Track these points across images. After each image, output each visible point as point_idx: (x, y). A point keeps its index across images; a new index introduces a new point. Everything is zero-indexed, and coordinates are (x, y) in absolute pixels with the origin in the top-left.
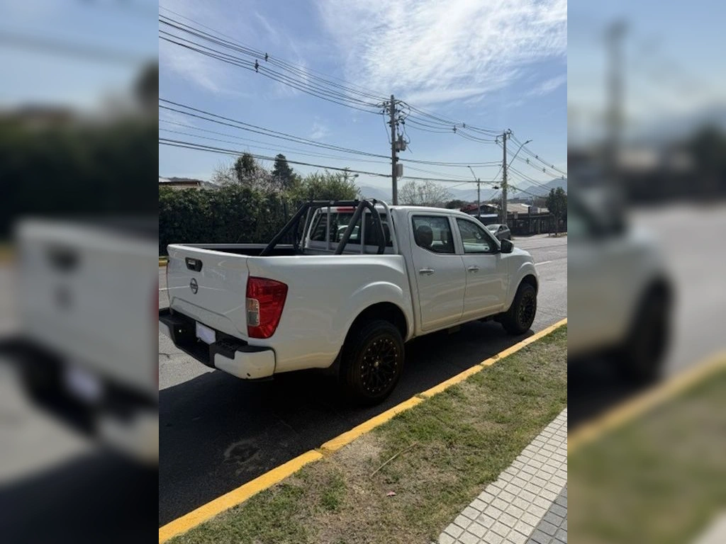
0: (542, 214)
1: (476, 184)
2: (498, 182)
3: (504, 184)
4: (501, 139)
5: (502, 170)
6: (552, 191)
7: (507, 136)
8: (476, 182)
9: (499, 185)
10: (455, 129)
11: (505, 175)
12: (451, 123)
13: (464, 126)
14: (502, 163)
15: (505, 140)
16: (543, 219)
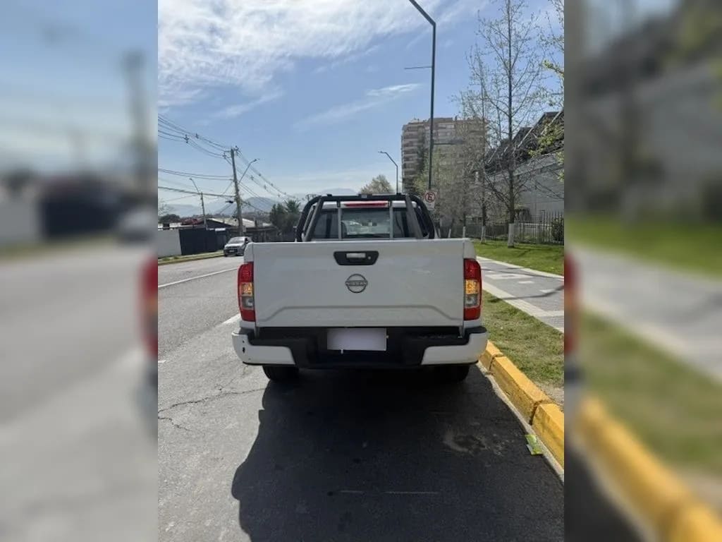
0: (266, 227)
1: (199, 197)
2: (231, 197)
3: (238, 199)
4: (229, 155)
5: (234, 184)
6: (274, 206)
7: (235, 152)
8: (199, 194)
9: (232, 199)
10: (187, 139)
11: (237, 190)
12: (183, 131)
13: (197, 136)
14: (233, 178)
15: (233, 156)
16: (267, 232)
